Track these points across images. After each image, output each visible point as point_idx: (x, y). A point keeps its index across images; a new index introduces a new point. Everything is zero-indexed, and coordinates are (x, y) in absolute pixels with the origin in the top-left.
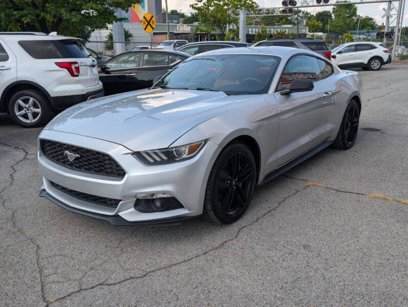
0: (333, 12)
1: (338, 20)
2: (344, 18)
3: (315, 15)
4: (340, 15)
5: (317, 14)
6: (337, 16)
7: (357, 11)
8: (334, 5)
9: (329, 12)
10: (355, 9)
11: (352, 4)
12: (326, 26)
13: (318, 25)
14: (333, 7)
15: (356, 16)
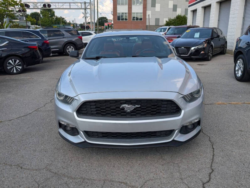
0: (41, 13)
1: (45, 18)
2: (48, 17)
3: (29, 14)
4: (46, 15)
5: (31, 14)
6: (44, 16)
7: (55, 14)
8: (41, 9)
9: (39, 13)
10: (54, 12)
11: (51, 9)
12: (38, 21)
13: (33, 20)
14: (40, 10)
15: (55, 16)
